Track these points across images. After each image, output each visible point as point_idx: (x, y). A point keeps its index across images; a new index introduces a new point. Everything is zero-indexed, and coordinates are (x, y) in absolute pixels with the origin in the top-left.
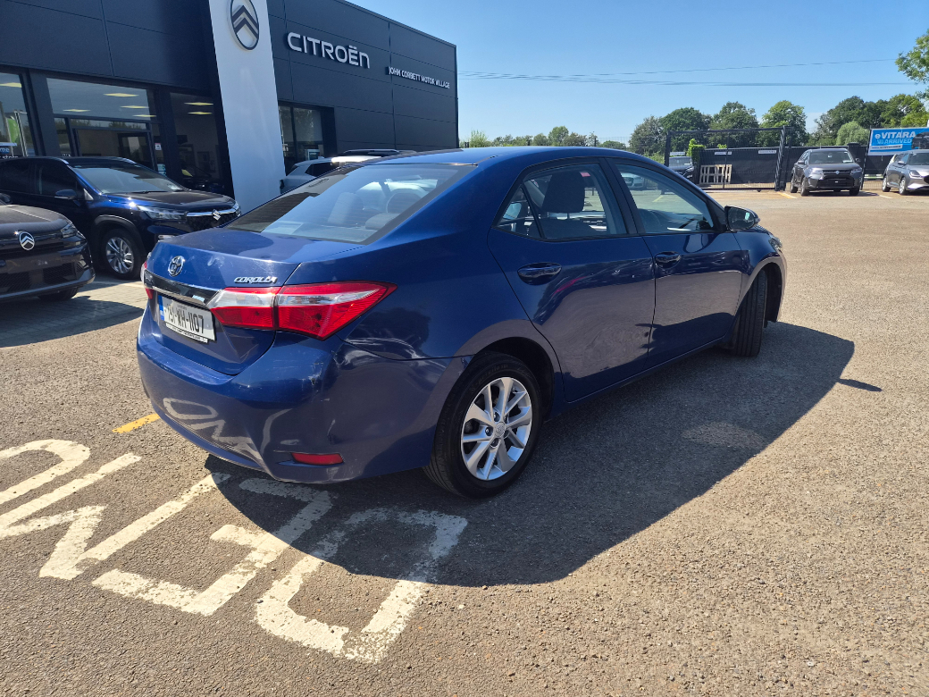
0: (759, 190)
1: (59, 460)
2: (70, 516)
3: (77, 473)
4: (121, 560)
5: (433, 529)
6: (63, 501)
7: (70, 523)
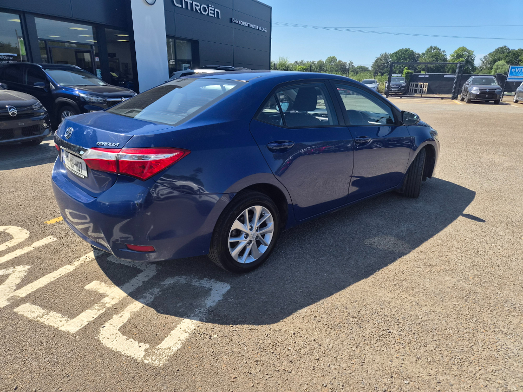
0: (442, 98)
1: (12, 238)
2: (11, 270)
3: (20, 246)
4: (33, 298)
5: (210, 290)
6: (8, 262)
7: (9, 275)
